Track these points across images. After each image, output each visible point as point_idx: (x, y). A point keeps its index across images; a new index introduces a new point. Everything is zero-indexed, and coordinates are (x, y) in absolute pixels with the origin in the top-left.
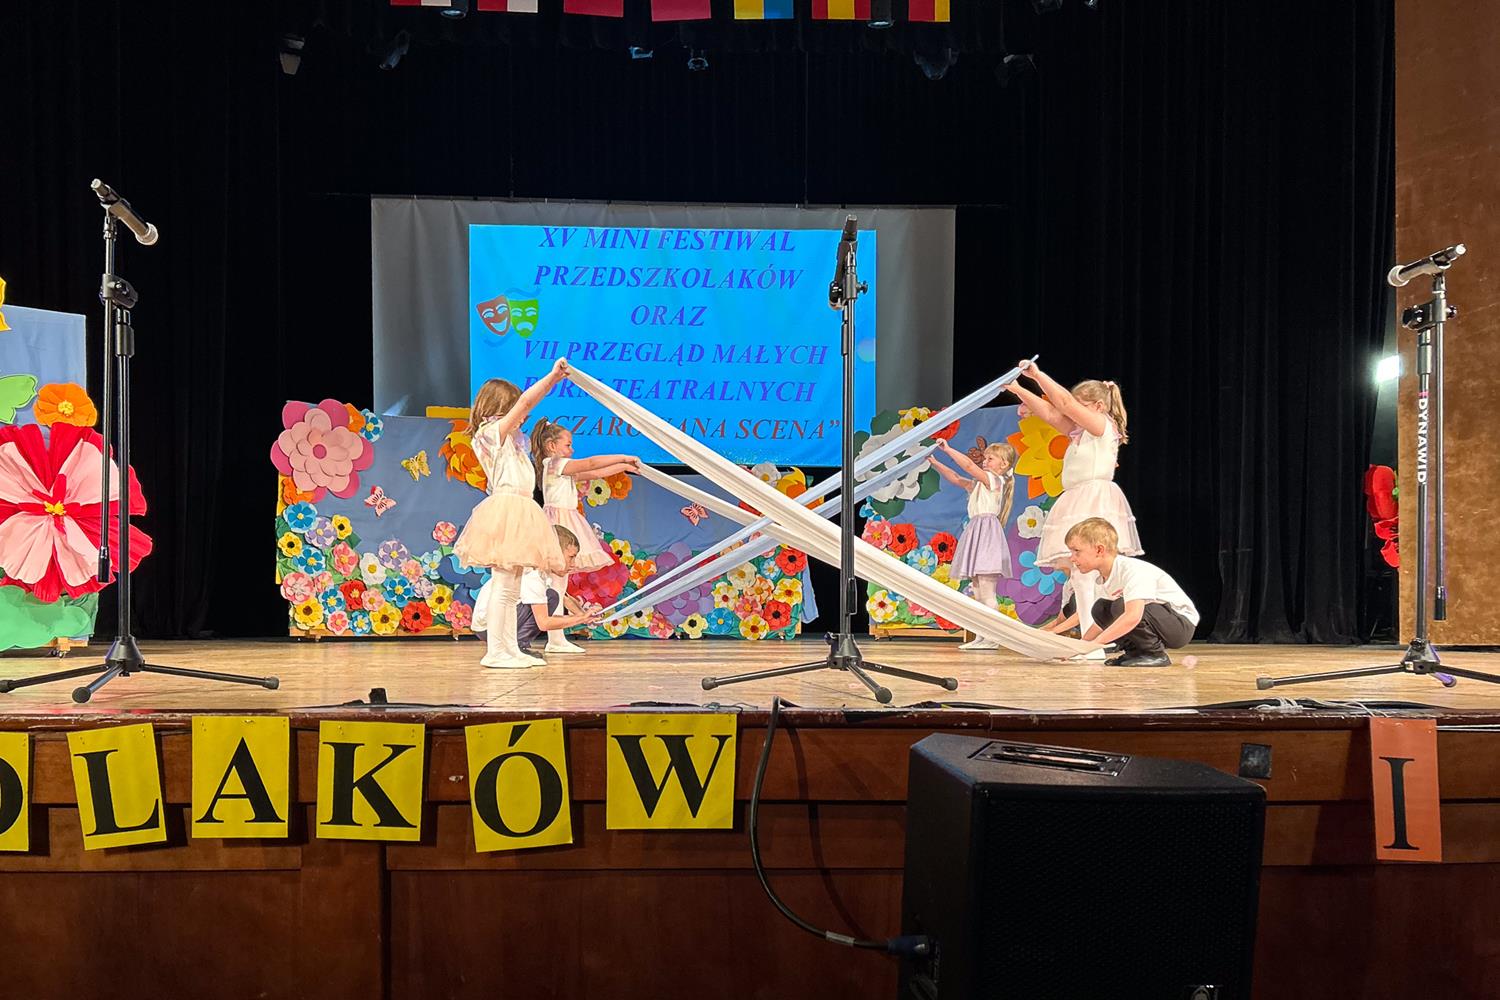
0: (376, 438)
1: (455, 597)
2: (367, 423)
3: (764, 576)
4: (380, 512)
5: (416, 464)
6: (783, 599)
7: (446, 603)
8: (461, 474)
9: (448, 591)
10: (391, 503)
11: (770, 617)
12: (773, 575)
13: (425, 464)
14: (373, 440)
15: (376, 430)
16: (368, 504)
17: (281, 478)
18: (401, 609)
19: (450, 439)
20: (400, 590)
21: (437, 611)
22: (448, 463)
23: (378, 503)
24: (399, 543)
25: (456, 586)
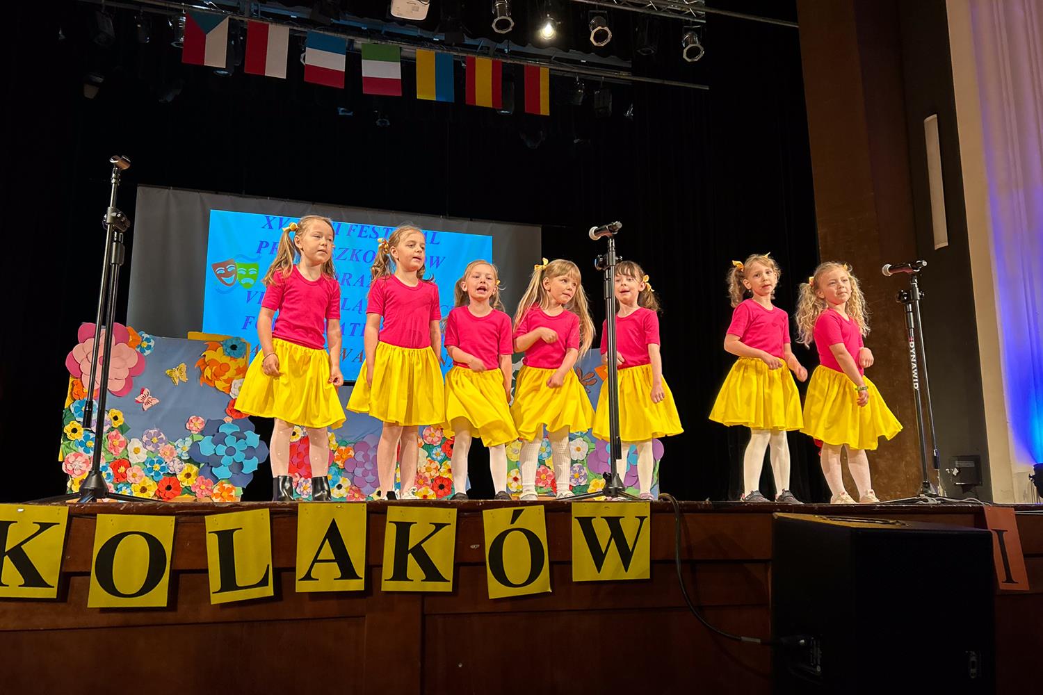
0: (148, 352)
1: (200, 473)
2: (143, 341)
3: (433, 459)
4: (146, 407)
5: (177, 373)
6: (446, 476)
7: (193, 478)
8: (211, 381)
9: (195, 468)
10: (156, 401)
11: (436, 489)
12: (439, 458)
13: (184, 374)
14: (145, 354)
15: (149, 347)
16: (137, 401)
17: (71, 380)
18: (157, 482)
19: (205, 356)
20: (157, 467)
21: (185, 484)
22: (202, 372)
23: (145, 401)
24: (159, 432)
25: (202, 465)
